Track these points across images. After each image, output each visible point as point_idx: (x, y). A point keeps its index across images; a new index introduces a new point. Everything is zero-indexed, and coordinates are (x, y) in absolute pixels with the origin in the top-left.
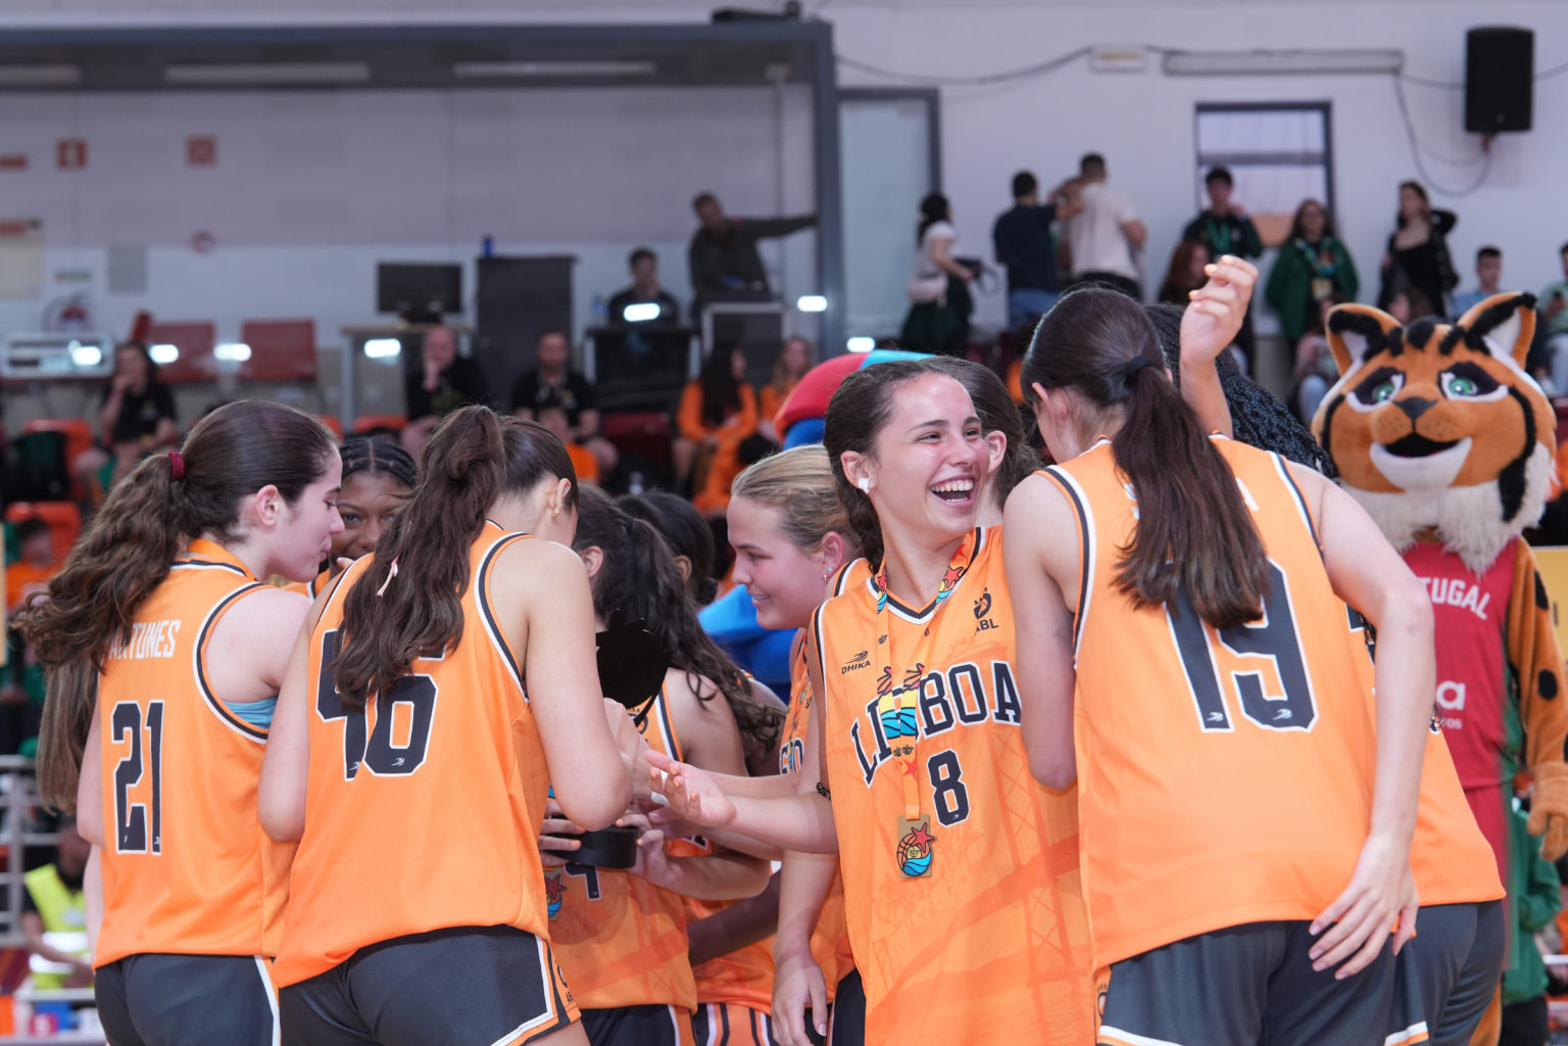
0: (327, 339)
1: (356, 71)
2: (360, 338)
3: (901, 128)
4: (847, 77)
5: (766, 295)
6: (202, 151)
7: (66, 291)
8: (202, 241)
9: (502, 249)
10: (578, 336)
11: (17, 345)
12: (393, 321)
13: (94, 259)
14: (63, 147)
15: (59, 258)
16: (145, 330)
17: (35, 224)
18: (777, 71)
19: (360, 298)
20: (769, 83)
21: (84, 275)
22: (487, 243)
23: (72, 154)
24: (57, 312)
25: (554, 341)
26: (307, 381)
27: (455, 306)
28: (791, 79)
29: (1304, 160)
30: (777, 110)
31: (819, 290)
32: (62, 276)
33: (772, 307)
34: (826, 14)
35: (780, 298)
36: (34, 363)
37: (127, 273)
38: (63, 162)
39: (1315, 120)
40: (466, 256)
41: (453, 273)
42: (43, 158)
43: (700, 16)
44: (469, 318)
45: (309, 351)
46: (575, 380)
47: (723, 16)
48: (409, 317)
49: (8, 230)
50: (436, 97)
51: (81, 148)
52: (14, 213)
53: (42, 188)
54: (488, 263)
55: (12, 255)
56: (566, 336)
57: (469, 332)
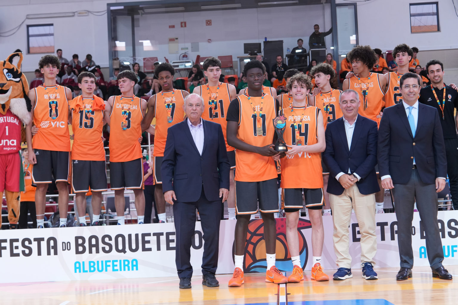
0: (235, 59)
1: (239, 5)
2: (242, 59)
3: (349, 11)
6: (209, 23)
7: (183, 51)
8: (209, 41)
9: (268, 40)
10: (284, 57)
12: (247, 55)
13: (188, 45)
14: (182, 23)
15: (182, 45)
16: (199, 58)
17: (177, 39)
18: (323, 1)
19: (241, 52)
20: (322, 3)
21: (187, 48)
22: (266, 38)
23: (184, 25)
24: (182, 56)
25: (279, 57)
26: (231, 68)
28: (326, 3)
29: (433, 14)
30: (324, 9)
31: (333, 46)
32: (182, 49)
36: (178, 66)
37: (195, 47)
38: (182, 26)
39: (435, 5)
40: (262, 41)
41: (260, 44)
42: (178, 26)
44: (263, 54)
45: (231, 62)
46: (284, 65)
48: (251, 54)
49: (172, 40)
50: (255, 9)
51: (185, 23)
52: (173, 36)
53: (178, 31)
54: (266, 43)
55: (173, 45)
56: (282, 56)
57: (263, 57)
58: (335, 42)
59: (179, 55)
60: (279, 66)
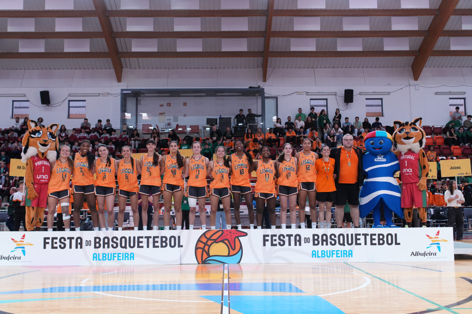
0: (200, 128)
1: (204, 94)
2: (205, 128)
3: (273, 101)
4: (266, 95)
5: (255, 123)
6: (185, 104)
7: (168, 121)
8: (185, 115)
9: (222, 117)
10: (232, 128)
11: (162, 128)
12: (208, 125)
13: (172, 118)
14: (168, 104)
15: (167, 118)
16: (178, 126)
17: (164, 113)
18: (257, 95)
19: (204, 123)
20: (256, 96)
21: (171, 120)
22: (220, 116)
23: (169, 105)
24: (167, 124)
25: (228, 128)
26: (198, 133)
27: (217, 124)
28: (259, 96)
29: (324, 106)
30: (257, 99)
31: (262, 122)
32: (167, 120)
33: (256, 124)
34: (263, 87)
35: (257, 123)
36: (164, 130)
37: (176, 119)
38: (168, 106)
39: (325, 101)
40: (218, 117)
41: (217, 119)
42: (165, 105)
43: (248, 88)
44: (218, 125)
45: (198, 129)
46: (231, 133)
47: (250, 88)
48: (211, 125)
49: (161, 114)
50: (214, 97)
51: (170, 104)
52: (162, 112)
53: (165, 109)
54: (220, 118)
55: (162, 117)
56: (230, 128)
57: (218, 127)
58: (263, 120)
59: (165, 123)
60: (228, 133)
